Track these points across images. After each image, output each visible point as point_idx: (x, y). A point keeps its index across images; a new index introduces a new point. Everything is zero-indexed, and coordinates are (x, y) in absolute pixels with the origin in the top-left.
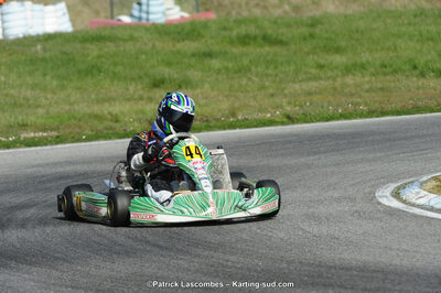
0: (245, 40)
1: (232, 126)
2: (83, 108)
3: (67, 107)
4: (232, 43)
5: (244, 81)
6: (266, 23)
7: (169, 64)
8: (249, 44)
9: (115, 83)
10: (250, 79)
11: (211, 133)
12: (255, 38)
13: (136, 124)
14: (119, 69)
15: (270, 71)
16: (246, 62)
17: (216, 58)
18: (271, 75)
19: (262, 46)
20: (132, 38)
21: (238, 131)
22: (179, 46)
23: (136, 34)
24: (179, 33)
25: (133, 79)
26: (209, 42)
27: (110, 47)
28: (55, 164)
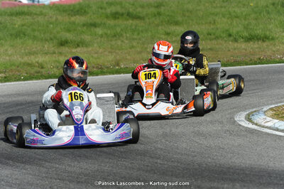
0: (116, 16)
1: (118, 72)
2: (18, 59)
3: (7, 58)
4: (107, 17)
5: (119, 43)
6: (127, 4)
7: (69, 31)
8: (118, 18)
9: (35, 42)
10: (122, 41)
11: (105, 76)
12: (122, 15)
13: (55, 70)
14: (36, 33)
15: (135, 37)
16: (118, 30)
17: (99, 27)
18: (136, 39)
19: (128, 20)
20: (41, 14)
21: (122, 75)
22: (73, 19)
23: (44, 11)
24: (72, 10)
25: (46, 40)
26: (92, 17)
27: (28, 19)
28: (10, 95)
